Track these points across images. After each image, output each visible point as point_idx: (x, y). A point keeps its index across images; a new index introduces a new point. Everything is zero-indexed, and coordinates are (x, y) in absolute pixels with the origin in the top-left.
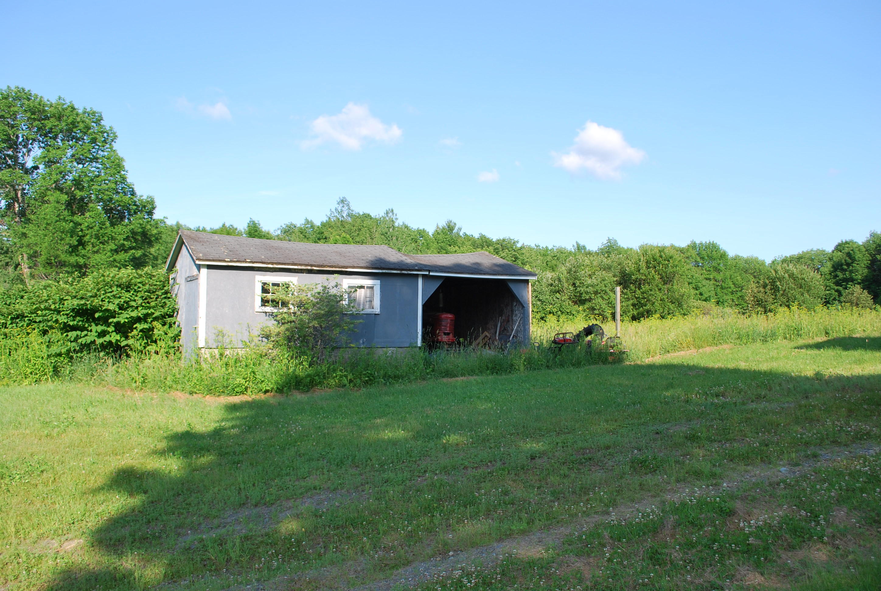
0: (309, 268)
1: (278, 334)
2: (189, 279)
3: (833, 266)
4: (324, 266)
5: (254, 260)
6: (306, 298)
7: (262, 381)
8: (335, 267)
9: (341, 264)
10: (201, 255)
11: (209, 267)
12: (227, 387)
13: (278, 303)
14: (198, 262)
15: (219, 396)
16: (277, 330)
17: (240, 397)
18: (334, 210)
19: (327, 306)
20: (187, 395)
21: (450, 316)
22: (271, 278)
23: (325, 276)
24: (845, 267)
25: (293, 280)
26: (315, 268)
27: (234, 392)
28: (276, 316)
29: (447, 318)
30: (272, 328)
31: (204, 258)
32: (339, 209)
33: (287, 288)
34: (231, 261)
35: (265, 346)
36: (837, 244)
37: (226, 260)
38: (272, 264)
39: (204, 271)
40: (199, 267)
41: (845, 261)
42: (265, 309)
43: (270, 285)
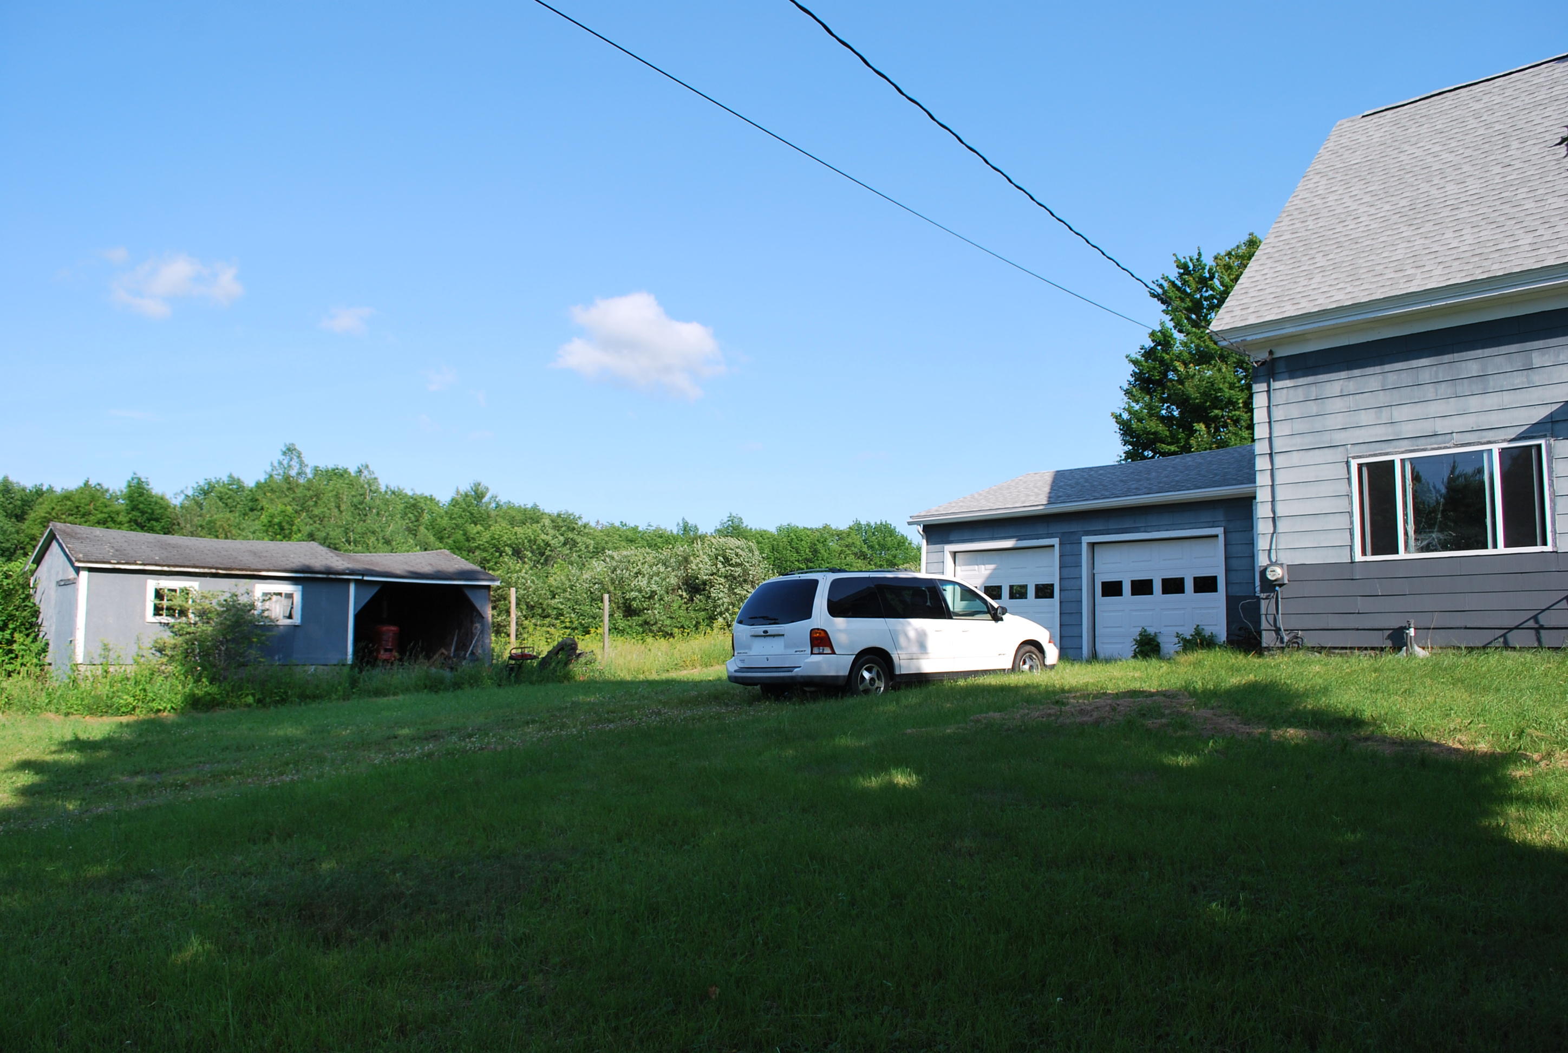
0: (214, 571)
1: (175, 647)
2: (62, 583)
4: (232, 569)
5: (145, 562)
6: (209, 606)
7: (154, 700)
8: (246, 570)
9: (253, 567)
10: (81, 555)
11: (91, 570)
12: (111, 707)
13: (174, 610)
14: (77, 564)
15: (101, 716)
16: (173, 642)
17: (126, 717)
18: (276, 464)
19: (234, 615)
20: (62, 717)
21: (393, 628)
22: (166, 583)
23: (233, 581)
25: (193, 585)
26: (221, 572)
27: (118, 711)
28: (173, 626)
29: (390, 631)
30: (167, 640)
31: (85, 559)
32: (285, 462)
33: (187, 594)
34: (118, 563)
35: (156, 660)
37: (112, 561)
38: (169, 566)
39: (84, 575)
40: (78, 570)
42: (158, 619)
43: (166, 591)
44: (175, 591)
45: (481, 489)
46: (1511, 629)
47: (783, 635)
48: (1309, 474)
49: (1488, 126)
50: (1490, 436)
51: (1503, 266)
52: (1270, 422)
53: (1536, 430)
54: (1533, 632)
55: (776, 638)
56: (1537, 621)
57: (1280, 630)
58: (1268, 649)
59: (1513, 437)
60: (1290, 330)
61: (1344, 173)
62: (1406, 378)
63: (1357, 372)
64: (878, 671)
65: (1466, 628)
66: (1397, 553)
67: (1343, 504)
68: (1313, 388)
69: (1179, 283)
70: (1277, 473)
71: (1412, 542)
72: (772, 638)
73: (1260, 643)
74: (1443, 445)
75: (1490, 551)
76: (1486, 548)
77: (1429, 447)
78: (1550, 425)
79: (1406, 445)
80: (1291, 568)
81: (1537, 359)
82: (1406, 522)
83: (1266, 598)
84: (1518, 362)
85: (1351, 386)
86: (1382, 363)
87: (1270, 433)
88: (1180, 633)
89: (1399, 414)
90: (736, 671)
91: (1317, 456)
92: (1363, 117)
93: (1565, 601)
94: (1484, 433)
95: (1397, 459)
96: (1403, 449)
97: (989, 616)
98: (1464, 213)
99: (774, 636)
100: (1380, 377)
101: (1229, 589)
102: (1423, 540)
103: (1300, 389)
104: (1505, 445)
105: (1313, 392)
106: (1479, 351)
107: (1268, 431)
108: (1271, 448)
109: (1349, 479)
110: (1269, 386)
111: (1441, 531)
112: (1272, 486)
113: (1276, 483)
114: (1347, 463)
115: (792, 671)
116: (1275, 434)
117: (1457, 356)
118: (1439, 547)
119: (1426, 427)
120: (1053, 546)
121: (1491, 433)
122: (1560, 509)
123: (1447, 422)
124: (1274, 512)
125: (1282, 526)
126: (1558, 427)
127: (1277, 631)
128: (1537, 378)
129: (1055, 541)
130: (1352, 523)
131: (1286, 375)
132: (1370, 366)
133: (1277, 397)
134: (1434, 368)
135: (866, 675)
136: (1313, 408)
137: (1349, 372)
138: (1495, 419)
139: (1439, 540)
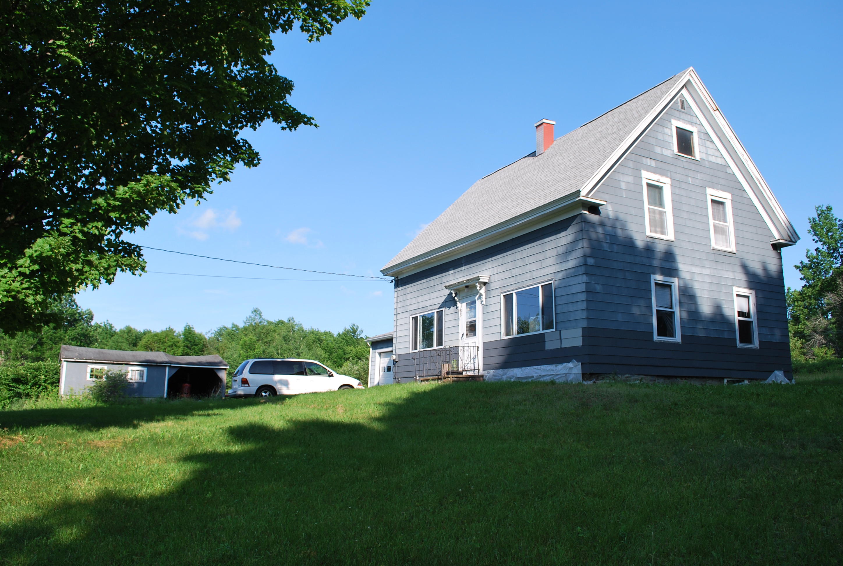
0: (112, 362)
4: (119, 361)
5: (87, 359)
6: (110, 375)
8: (126, 362)
10: (64, 356)
11: (67, 361)
13: (98, 376)
14: (62, 360)
16: (97, 388)
22: (95, 366)
23: (121, 366)
25: (106, 367)
26: (115, 362)
28: (97, 382)
29: (186, 385)
30: (94, 387)
32: (254, 317)
33: (103, 370)
34: (77, 359)
37: (74, 358)
38: (95, 360)
39: (65, 363)
42: (91, 379)
43: (95, 369)
44: (98, 369)
45: (355, 327)
48: (403, 321)
50: (435, 307)
52: (396, 302)
53: (442, 305)
57: (396, 378)
59: (439, 307)
62: (421, 287)
66: (418, 349)
67: (409, 332)
70: (397, 321)
71: (420, 345)
74: (428, 310)
76: (433, 347)
77: (424, 311)
80: (400, 355)
81: (443, 280)
82: (420, 338)
83: (394, 367)
84: (440, 280)
85: (411, 290)
87: (397, 306)
91: (404, 315)
95: (419, 315)
96: (420, 312)
102: (423, 344)
103: (402, 290)
104: (437, 310)
105: (405, 291)
106: (434, 276)
108: (397, 312)
109: (410, 323)
110: (397, 289)
111: (426, 341)
113: (397, 325)
114: (410, 317)
117: (430, 278)
118: (426, 347)
119: (424, 304)
122: (445, 333)
123: (427, 302)
124: (397, 335)
125: (398, 341)
126: (445, 304)
128: (443, 286)
130: (410, 339)
131: (400, 285)
132: (415, 282)
133: (398, 293)
136: (405, 297)
137: (411, 284)
138: (436, 301)
139: (426, 344)
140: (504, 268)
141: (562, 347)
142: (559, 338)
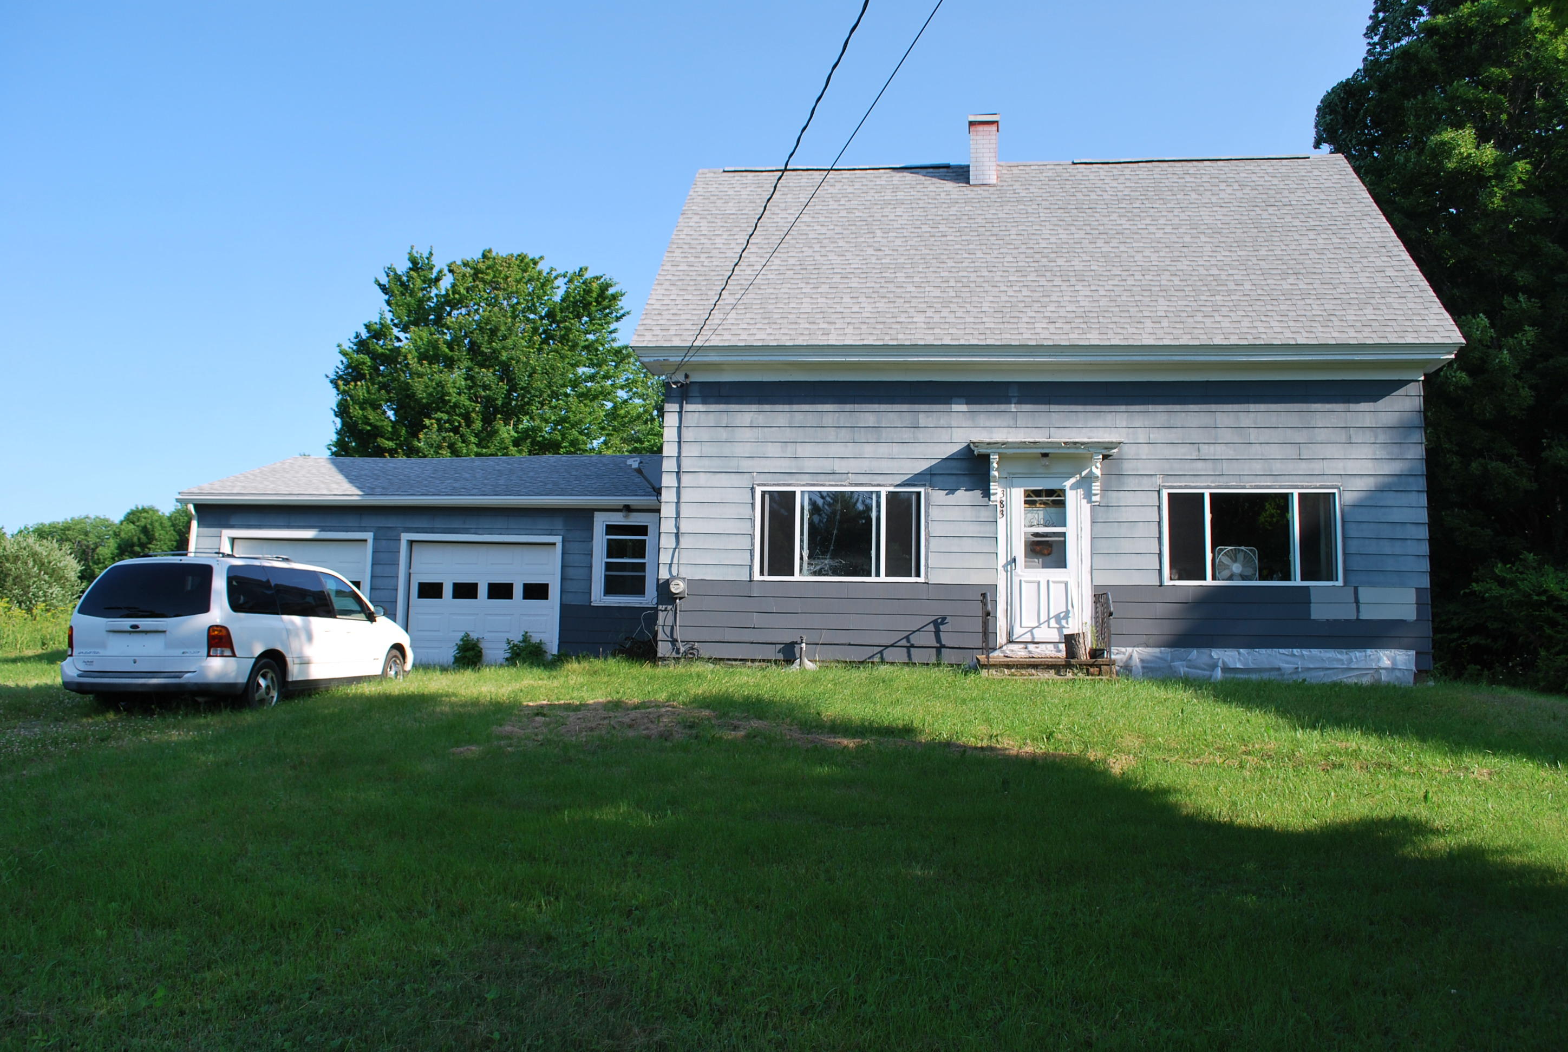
3: (119, 547)
24: (137, 549)
36: (128, 511)
41: (139, 539)
46: (887, 647)
47: (164, 632)
48: (715, 496)
49: (849, 211)
50: (880, 479)
51: (909, 337)
52: (679, 442)
53: (916, 480)
54: (905, 649)
55: (149, 635)
56: (908, 641)
57: (677, 641)
58: (663, 659)
59: (899, 483)
60: (713, 358)
61: (723, 220)
62: (811, 420)
63: (767, 407)
64: (272, 678)
65: (850, 645)
66: (793, 575)
67: (745, 527)
68: (725, 416)
69: (405, 279)
70: (683, 491)
71: (805, 566)
72: (144, 634)
73: (656, 652)
74: (839, 483)
75: (873, 579)
76: (870, 575)
77: (827, 483)
78: (929, 477)
79: (807, 479)
80: (691, 583)
81: (923, 420)
82: (802, 548)
83: (665, 610)
84: (907, 419)
85: (761, 419)
86: (791, 403)
87: (679, 452)
88: (510, 639)
89: (803, 450)
90: (79, 676)
91: (724, 480)
92: (724, 171)
93: (932, 624)
94: (876, 477)
95: (798, 490)
96: (804, 483)
97: (363, 616)
98: (854, 282)
99: (146, 632)
100: (788, 415)
101: (564, 597)
102: (816, 565)
103: (712, 415)
104: (892, 489)
105: (725, 419)
106: (876, 406)
107: (677, 450)
108: (679, 466)
109: (753, 505)
110: (681, 407)
111: (832, 558)
112: (678, 503)
113: (682, 500)
114: (753, 489)
115: (180, 677)
116: (683, 454)
117: (857, 407)
118: (830, 573)
119: (827, 466)
120: (366, 541)
121: (881, 477)
122: (932, 548)
123: (844, 462)
124: (678, 528)
125: (684, 542)
126: (935, 479)
127: (674, 642)
128: (921, 435)
129: (369, 536)
130: (753, 544)
131: (699, 400)
132: (780, 404)
133: (688, 419)
134: (837, 414)
135: (262, 682)
136: (723, 434)
137: (760, 406)
138: (885, 466)
139: (831, 566)
140: (1172, 435)
141: (1361, 618)
142: (1353, 600)
